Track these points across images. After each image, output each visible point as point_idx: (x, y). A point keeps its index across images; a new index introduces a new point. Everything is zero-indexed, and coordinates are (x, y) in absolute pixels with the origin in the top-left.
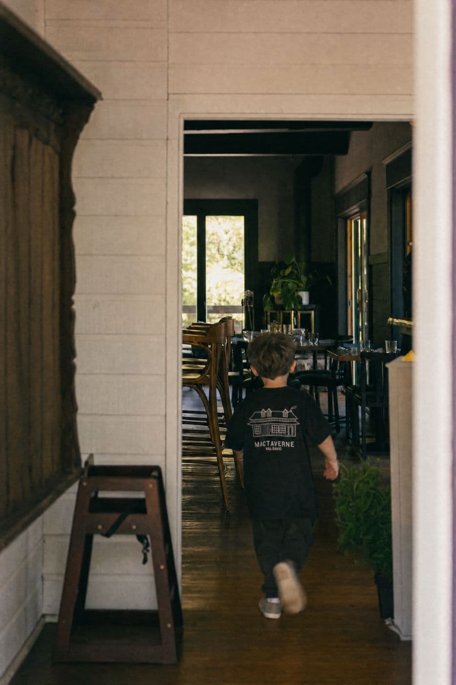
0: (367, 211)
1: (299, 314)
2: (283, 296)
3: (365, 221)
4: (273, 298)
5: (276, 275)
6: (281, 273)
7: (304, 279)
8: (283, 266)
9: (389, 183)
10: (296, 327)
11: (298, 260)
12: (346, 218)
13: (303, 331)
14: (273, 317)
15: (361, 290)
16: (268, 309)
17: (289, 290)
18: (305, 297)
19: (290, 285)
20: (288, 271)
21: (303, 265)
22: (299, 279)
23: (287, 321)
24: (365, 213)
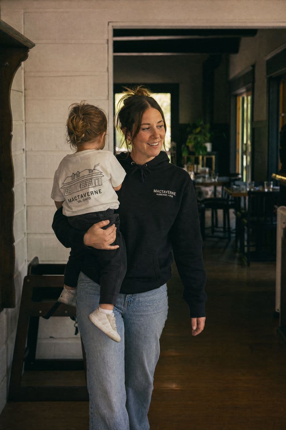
0: (251, 91)
1: (205, 158)
2: (195, 146)
3: (249, 98)
4: (188, 147)
5: (191, 133)
6: (194, 131)
7: (208, 135)
8: (195, 126)
9: (268, 73)
10: (203, 166)
11: (205, 123)
12: (236, 96)
13: (207, 170)
14: (188, 159)
15: (246, 144)
16: (185, 155)
17: (198, 143)
18: (209, 146)
19: (199, 139)
20: (198, 130)
21: (208, 126)
22: (205, 135)
23: (197, 162)
24: (250, 93)
